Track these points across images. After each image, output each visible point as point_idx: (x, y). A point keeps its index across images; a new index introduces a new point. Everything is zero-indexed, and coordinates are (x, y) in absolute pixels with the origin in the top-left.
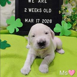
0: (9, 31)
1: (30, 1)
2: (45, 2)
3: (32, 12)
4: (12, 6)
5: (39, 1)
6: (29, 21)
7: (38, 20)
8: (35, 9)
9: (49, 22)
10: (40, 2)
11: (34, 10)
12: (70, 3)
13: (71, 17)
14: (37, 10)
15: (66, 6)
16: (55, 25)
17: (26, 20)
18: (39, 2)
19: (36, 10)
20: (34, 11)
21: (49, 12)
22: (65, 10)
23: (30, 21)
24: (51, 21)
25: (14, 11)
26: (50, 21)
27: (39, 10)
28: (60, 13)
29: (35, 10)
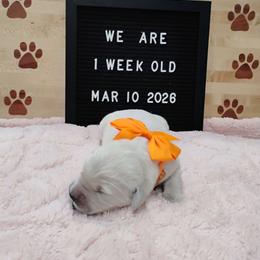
1: (109, 36)
2: (162, 43)
3: (119, 69)
5: (142, 39)
10: (145, 40)
18: (143, 41)
21: (170, 71)
23: (107, 98)
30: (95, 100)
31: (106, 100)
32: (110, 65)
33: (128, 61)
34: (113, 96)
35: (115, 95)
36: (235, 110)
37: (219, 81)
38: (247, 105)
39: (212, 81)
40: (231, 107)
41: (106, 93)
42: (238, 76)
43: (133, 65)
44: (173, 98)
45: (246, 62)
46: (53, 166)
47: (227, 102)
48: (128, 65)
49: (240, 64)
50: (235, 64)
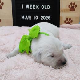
30: (23, 19)
31: (27, 19)
32: (27, 7)
33: (34, 5)
34: (29, 18)
35: (30, 17)
36: (70, 22)
37: (64, 12)
38: (74, 20)
39: (62, 12)
40: (68, 21)
41: (26, 16)
42: (71, 10)
43: (35, 7)
44: (49, 18)
45: (73, 5)
46: (7, 35)
47: (67, 19)
48: (34, 7)
49: (71, 6)
50: (69, 6)
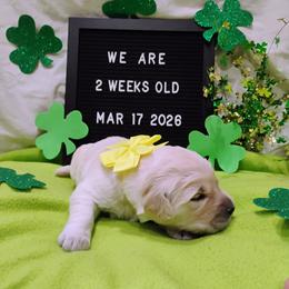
0: (41, 151)
4: (57, 72)
6: (109, 120)
7: (137, 118)
8: (129, 82)
9: (173, 122)
11: (125, 85)
12: (237, 66)
13: (242, 107)
14: (136, 87)
15: (225, 73)
16: (187, 138)
17: (100, 117)
19: (133, 84)
20: (125, 87)
22: (220, 85)
24: (178, 120)
25: (63, 89)
26: (176, 120)
27: (141, 87)
28: (206, 95)
29: (129, 86)
